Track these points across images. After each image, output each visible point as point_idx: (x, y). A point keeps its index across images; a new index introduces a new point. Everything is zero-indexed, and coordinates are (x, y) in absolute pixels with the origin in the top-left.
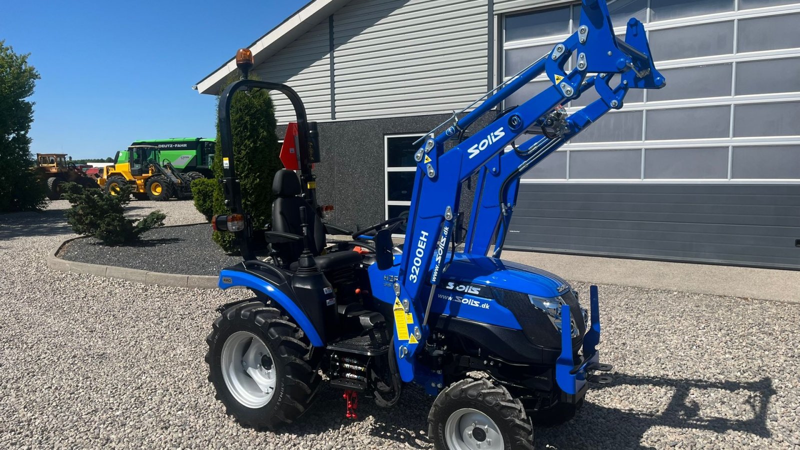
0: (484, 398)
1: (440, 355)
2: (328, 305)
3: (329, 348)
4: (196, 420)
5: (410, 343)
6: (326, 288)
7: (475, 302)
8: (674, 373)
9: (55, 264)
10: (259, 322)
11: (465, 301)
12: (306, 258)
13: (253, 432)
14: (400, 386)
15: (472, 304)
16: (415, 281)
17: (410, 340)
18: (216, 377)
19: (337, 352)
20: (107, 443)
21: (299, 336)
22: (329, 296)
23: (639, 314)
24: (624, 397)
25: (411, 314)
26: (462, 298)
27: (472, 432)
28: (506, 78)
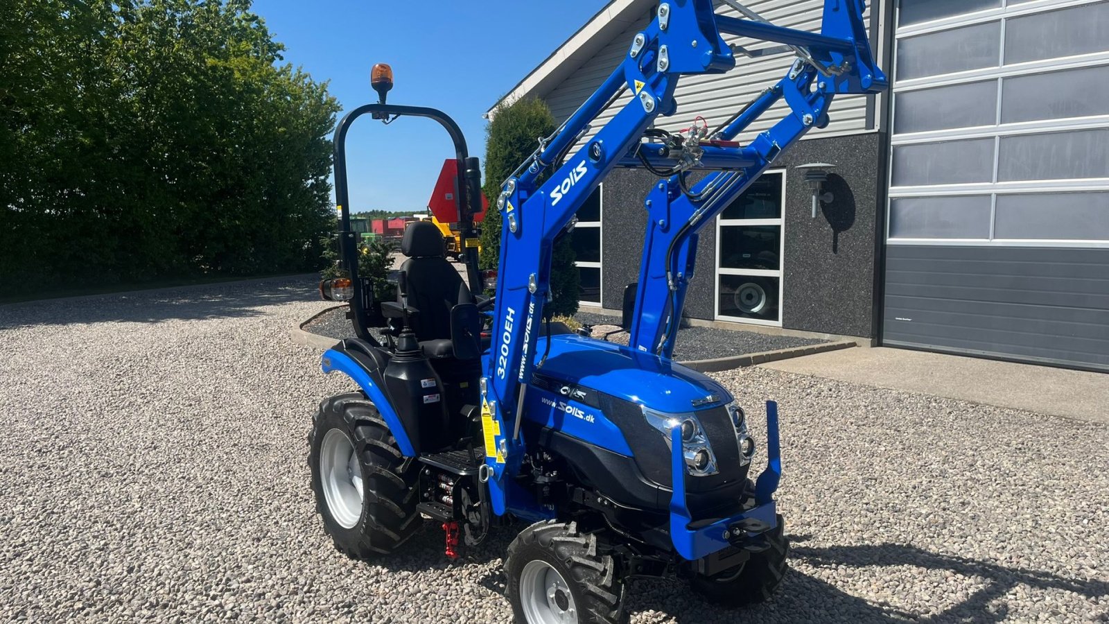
0: (556, 548)
1: (545, 484)
2: (425, 402)
3: (422, 459)
4: (297, 535)
5: (497, 462)
6: (426, 380)
7: (580, 412)
8: (1011, 558)
9: (295, 335)
10: (348, 417)
11: (570, 410)
12: (405, 339)
13: (345, 558)
14: (488, 520)
15: (576, 415)
16: (503, 377)
17: (497, 457)
18: (317, 485)
19: (429, 466)
20: (186, 548)
21: (392, 441)
22: (430, 391)
23: (1033, 460)
24: (891, 583)
25: (497, 421)
26: (565, 405)
27: (554, 595)
28: (898, 82)
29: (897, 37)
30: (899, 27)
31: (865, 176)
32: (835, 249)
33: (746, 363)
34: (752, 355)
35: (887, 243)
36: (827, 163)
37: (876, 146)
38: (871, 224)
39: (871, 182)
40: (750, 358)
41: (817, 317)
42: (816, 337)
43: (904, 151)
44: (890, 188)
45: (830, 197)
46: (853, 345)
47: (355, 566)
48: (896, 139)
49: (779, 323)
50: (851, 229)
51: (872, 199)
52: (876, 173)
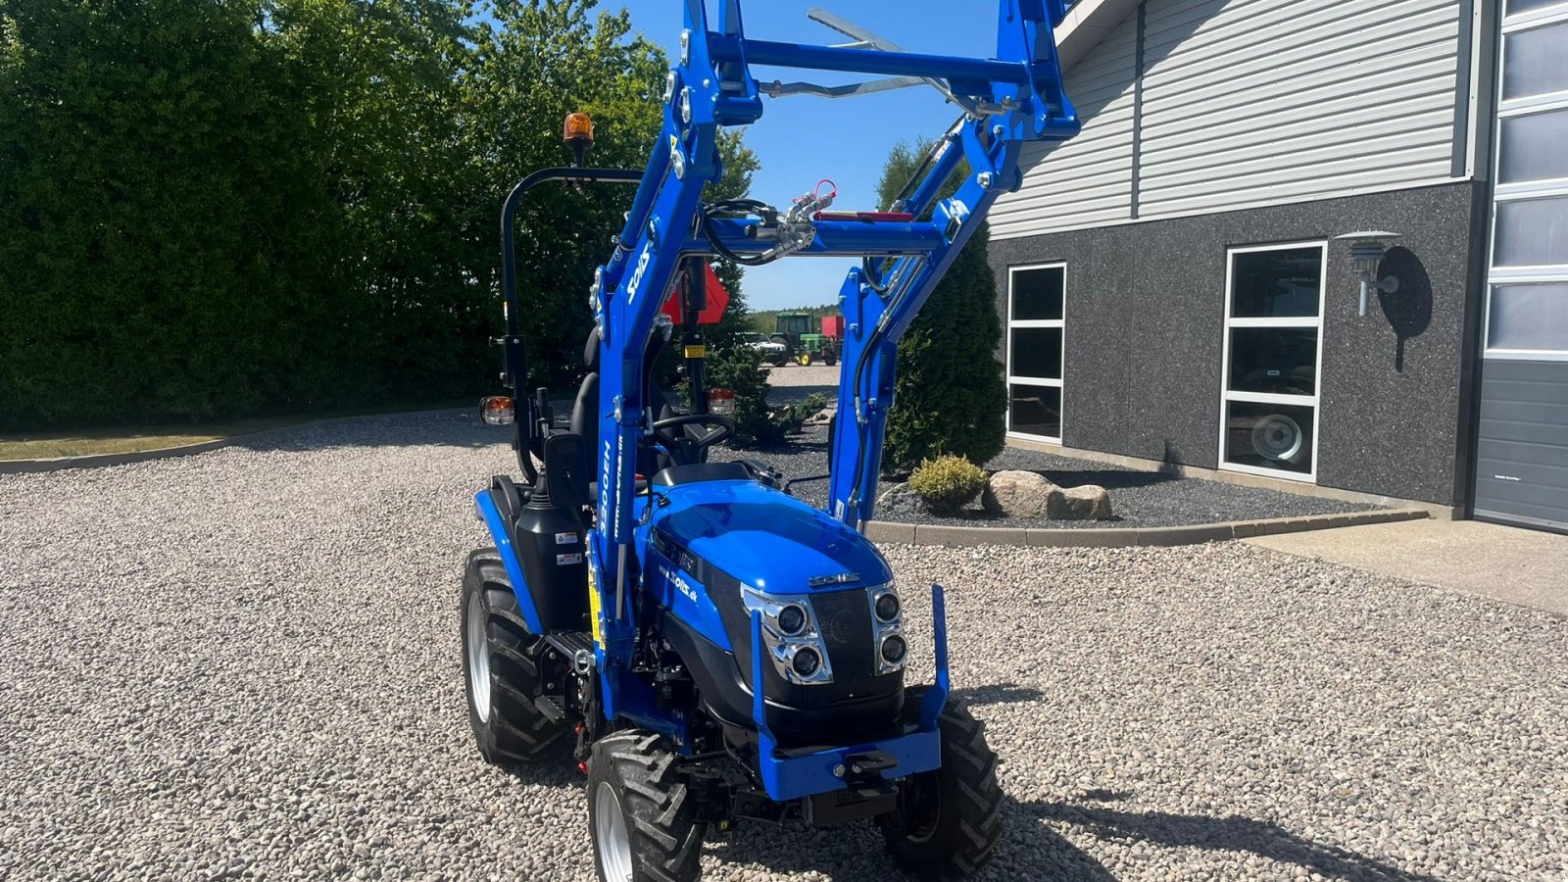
1: (664, 682)
2: (558, 564)
3: (547, 638)
5: (600, 647)
6: (562, 535)
7: (686, 587)
11: (679, 583)
15: (683, 591)
16: (604, 535)
17: (600, 641)
18: (466, 663)
19: (553, 648)
22: (568, 548)
25: (601, 594)
26: (676, 576)
28: (1505, 102)
29: (1504, 30)
30: (1507, 15)
31: (1449, 251)
32: (1399, 365)
33: (1222, 535)
34: (1233, 524)
35: (1485, 357)
36: (1390, 231)
37: (1468, 202)
38: (1456, 326)
39: (1458, 260)
40: (1230, 528)
41: (1369, 470)
42: (1367, 501)
43: (1513, 210)
44: (1491, 269)
45: (1392, 285)
46: (1425, 515)
47: (487, 772)
48: (1502, 192)
49: (1312, 477)
50: (1425, 333)
51: (1459, 287)
52: (1467, 246)
